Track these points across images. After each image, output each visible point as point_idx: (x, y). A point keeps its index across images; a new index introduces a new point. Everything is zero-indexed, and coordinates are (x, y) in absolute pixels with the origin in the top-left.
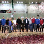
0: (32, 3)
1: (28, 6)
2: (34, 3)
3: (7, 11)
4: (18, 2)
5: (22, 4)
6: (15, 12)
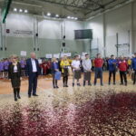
0: (49, 14)
1: (39, 20)
2: (53, 16)
6: (8, 31)
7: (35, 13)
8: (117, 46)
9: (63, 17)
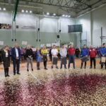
0: (48, 14)
1: (40, 18)
2: (51, 15)
3: (3, 25)
4: (23, 11)
5: (30, 14)
6: (17, 27)
7: (37, 13)
8: (102, 38)
9: (59, 15)
